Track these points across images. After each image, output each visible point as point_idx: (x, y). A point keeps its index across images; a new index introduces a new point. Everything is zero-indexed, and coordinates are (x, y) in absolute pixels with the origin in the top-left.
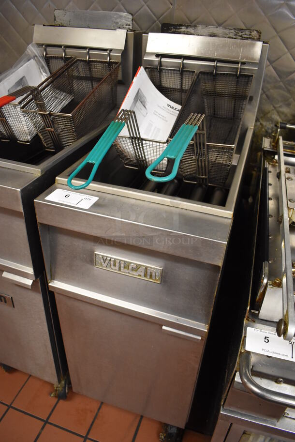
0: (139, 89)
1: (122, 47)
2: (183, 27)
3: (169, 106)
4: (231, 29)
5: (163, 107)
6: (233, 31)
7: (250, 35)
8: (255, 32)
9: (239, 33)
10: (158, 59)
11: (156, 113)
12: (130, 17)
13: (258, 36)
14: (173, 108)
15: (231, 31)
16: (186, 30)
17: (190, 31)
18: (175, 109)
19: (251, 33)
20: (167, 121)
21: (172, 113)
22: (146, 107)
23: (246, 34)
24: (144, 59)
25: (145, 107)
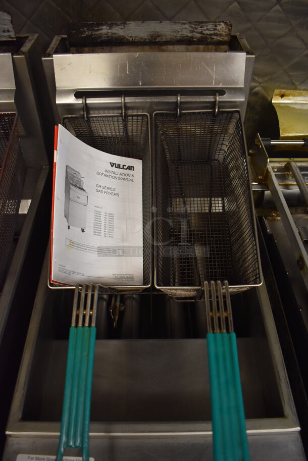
0: (67, 166)
1: (12, 86)
2: (104, 27)
3: (112, 165)
4: (184, 24)
5: (106, 171)
6: (187, 26)
7: (215, 29)
8: (223, 25)
9: (197, 29)
10: (80, 101)
11: (99, 189)
12: (7, 18)
13: (226, 30)
14: (118, 166)
15: (184, 26)
16: (110, 31)
17: (117, 32)
18: (123, 168)
19: (216, 26)
20: (118, 195)
21: (120, 176)
22: (84, 188)
23: (207, 29)
24: (57, 102)
25: (82, 189)
